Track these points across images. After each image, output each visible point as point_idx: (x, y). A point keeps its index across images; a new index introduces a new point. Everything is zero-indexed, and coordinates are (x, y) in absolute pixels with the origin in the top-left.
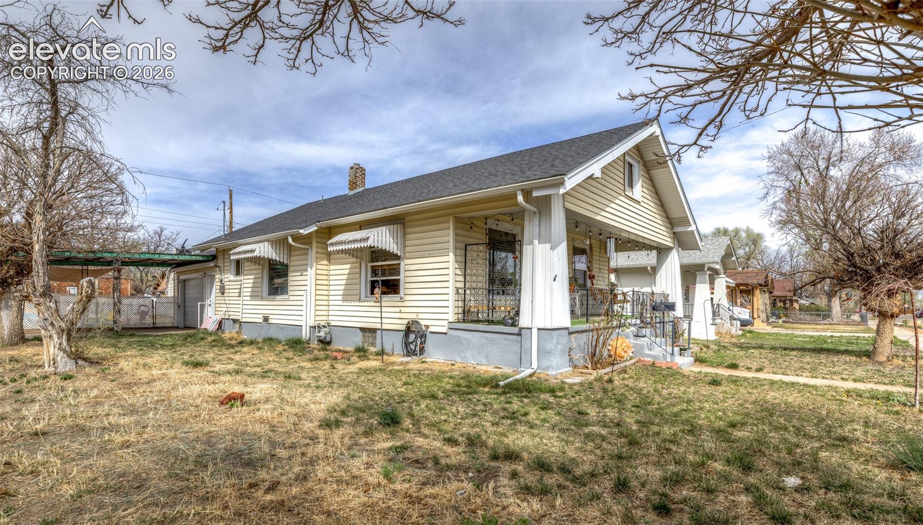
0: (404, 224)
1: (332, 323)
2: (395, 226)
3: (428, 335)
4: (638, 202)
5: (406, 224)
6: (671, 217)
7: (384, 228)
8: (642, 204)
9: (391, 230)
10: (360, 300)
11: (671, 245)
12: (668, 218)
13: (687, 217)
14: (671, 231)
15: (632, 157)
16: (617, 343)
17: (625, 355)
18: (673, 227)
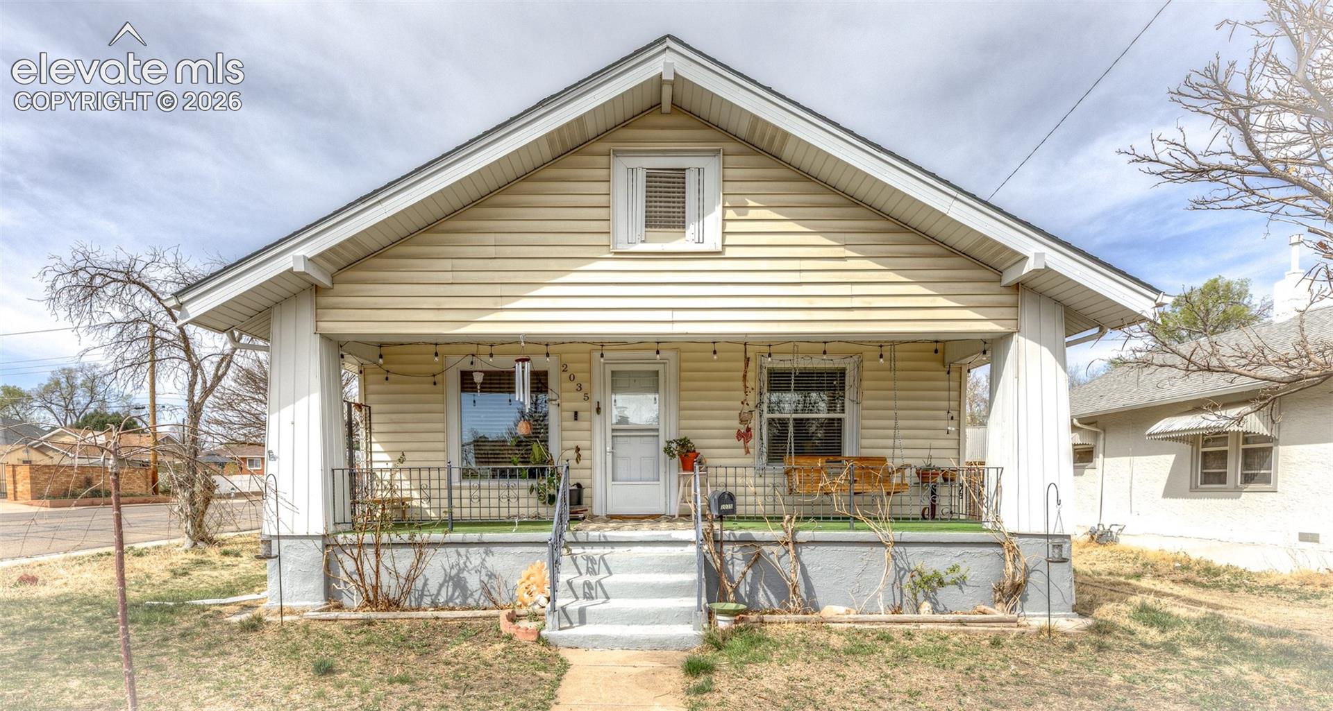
6: (959, 247)
11: (996, 327)
12: (953, 252)
13: (985, 238)
14: (995, 287)
15: (664, 153)
16: (524, 576)
17: (529, 601)
18: (999, 273)
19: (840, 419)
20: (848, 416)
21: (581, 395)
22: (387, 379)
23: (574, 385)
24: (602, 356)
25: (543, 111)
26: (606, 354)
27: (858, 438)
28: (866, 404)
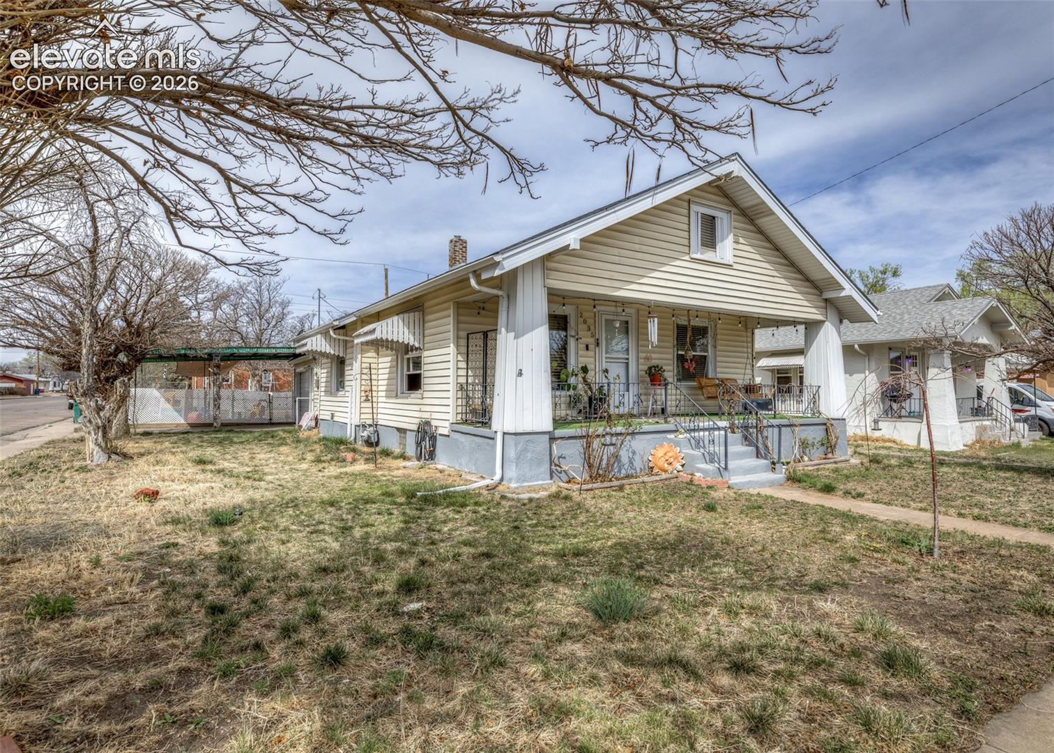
0: (423, 311)
1: (380, 422)
2: (412, 314)
3: (438, 437)
4: (729, 266)
5: (426, 311)
6: (812, 278)
7: (395, 318)
8: (736, 266)
9: (406, 320)
10: (397, 396)
11: (820, 317)
12: (807, 280)
13: (833, 277)
14: (819, 298)
15: (710, 206)
16: (660, 453)
17: (670, 468)
18: (821, 292)
19: (705, 356)
20: (710, 354)
21: (589, 333)
22: (479, 313)
23: (585, 327)
24: (623, 311)
25: (689, 177)
26: (626, 310)
27: (715, 367)
28: (719, 348)
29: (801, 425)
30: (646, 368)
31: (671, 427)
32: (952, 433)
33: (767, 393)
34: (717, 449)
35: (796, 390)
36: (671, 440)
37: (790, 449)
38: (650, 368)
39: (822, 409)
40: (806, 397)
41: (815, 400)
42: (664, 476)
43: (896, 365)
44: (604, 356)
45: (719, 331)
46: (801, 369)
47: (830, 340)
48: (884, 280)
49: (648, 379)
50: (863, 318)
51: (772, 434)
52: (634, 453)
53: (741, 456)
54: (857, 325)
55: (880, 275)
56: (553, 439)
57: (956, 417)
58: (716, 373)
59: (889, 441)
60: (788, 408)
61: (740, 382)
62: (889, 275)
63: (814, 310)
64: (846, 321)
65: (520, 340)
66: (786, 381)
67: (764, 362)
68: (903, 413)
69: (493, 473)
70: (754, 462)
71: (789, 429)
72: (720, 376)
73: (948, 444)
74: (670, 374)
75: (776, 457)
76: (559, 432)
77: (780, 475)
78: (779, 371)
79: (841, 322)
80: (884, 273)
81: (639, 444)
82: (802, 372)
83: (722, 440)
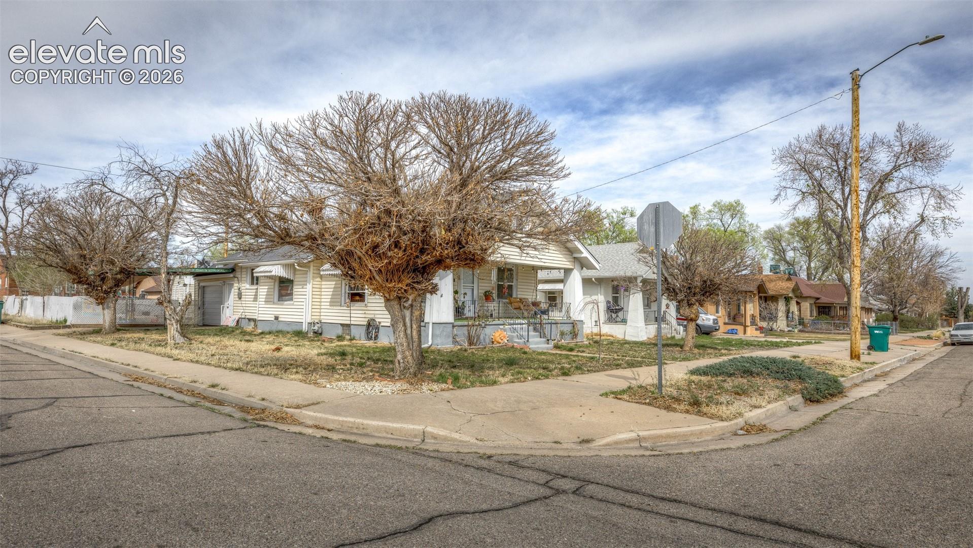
1: (323, 321)
3: (380, 328)
10: (341, 305)
11: (572, 267)
12: (566, 247)
13: (577, 247)
14: (571, 257)
16: (497, 334)
17: (502, 342)
18: (572, 254)
19: (512, 286)
20: (515, 285)
27: (517, 291)
28: (519, 280)
29: (561, 323)
30: (483, 291)
31: (502, 323)
32: (641, 331)
33: (544, 306)
34: (524, 333)
35: (559, 306)
36: (501, 329)
37: (556, 334)
38: (486, 292)
39: (571, 315)
40: (564, 309)
41: (568, 312)
42: (498, 345)
43: (616, 290)
44: (462, 285)
45: (519, 271)
46: (561, 292)
47: (576, 278)
48: (623, 219)
49: (484, 298)
50: (591, 267)
51: (548, 327)
52: (486, 335)
53: (534, 337)
54: (590, 271)
55: (622, 216)
56: (454, 327)
57: (644, 322)
58: (517, 295)
59: (610, 336)
60: (555, 315)
61: (530, 300)
62: (628, 215)
63: (568, 263)
64: (584, 268)
65: (443, 281)
66: (554, 298)
67: (541, 287)
68: (618, 319)
69: (428, 342)
70: (539, 339)
71: (555, 325)
72: (519, 296)
73: (638, 337)
74: (495, 296)
75: (549, 336)
76: (456, 323)
77: (551, 345)
78: (550, 293)
79: (582, 269)
80: (624, 213)
81: (488, 330)
82: (562, 293)
83: (527, 329)
